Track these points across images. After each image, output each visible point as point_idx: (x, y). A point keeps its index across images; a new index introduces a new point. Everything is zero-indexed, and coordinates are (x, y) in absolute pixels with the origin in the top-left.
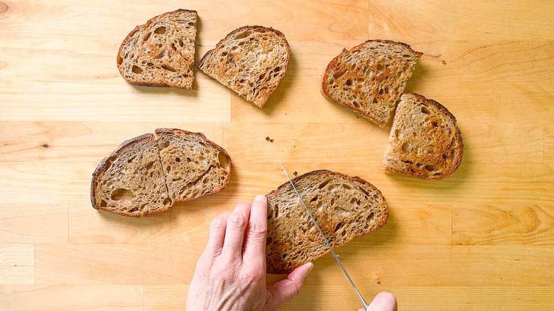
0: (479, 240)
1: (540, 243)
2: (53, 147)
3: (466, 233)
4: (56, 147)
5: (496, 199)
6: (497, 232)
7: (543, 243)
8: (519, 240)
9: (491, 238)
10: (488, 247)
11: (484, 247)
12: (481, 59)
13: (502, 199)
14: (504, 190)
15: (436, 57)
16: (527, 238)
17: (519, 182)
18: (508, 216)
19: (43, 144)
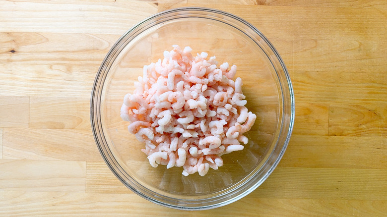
0: (349, 132)
2: (19, 52)
3: (340, 127)
4: (21, 52)
5: (363, 100)
6: (364, 126)
8: (380, 133)
9: (359, 131)
10: (356, 137)
11: (354, 137)
13: (369, 100)
14: (370, 93)
17: (382, 88)
18: (373, 114)
19: (11, 50)
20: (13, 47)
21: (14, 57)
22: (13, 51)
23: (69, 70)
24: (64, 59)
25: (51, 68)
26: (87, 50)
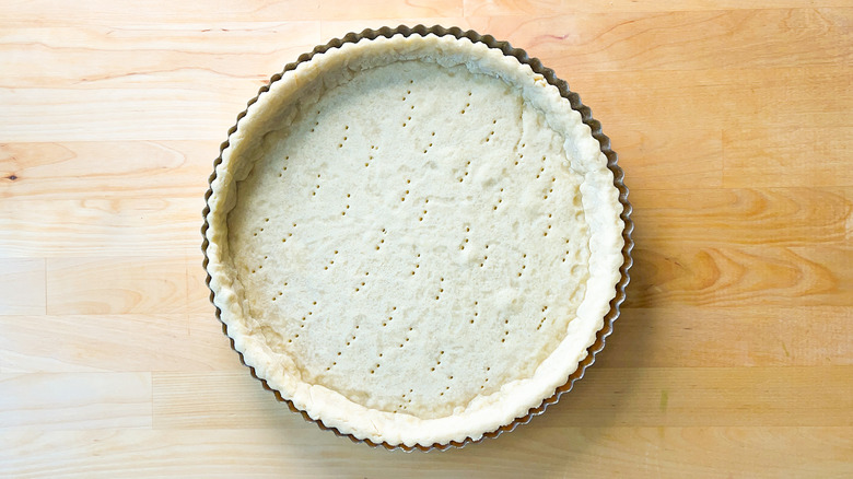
0: (630, 300)
1: (722, 304)
2: (22, 179)
4: (27, 178)
5: (654, 240)
6: (658, 289)
7: (727, 303)
8: (689, 300)
10: (644, 310)
12: (628, 39)
13: (662, 240)
14: (666, 227)
15: (561, 38)
16: (702, 297)
17: (688, 216)
19: (9, 174)
20: (13, 169)
21: (15, 186)
22: (13, 178)
23: (115, 205)
24: (105, 188)
25: (83, 205)
26: (146, 170)
